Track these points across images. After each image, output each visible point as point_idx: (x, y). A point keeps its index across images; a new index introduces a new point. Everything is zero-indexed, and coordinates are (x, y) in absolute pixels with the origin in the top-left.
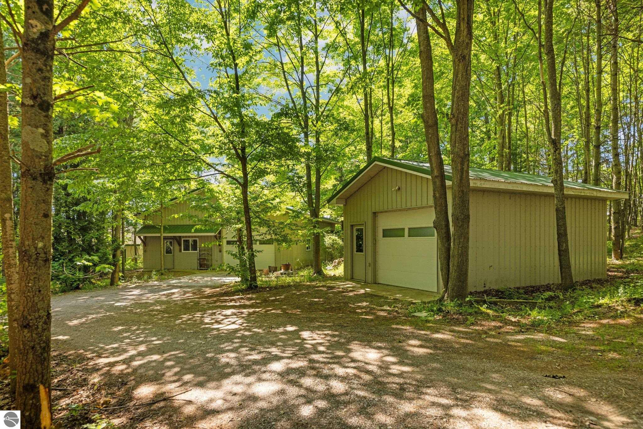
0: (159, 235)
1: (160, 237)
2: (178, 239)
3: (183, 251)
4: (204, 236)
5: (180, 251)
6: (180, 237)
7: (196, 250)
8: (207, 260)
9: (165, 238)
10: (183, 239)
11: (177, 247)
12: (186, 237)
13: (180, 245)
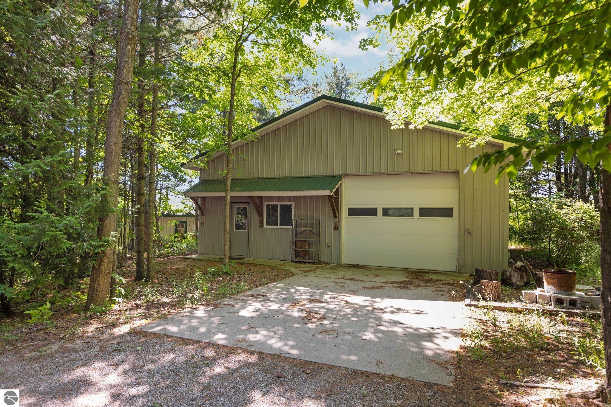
0: (223, 194)
1: (223, 199)
2: (257, 201)
3: (265, 226)
4: (312, 197)
5: (261, 225)
6: (261, 198)
7: (289, 224)
8: (310, 244)
9: (234, 201)
10: (266, 204)
11: (255, 217)
12: (272, 198)
13: (260, 214)
